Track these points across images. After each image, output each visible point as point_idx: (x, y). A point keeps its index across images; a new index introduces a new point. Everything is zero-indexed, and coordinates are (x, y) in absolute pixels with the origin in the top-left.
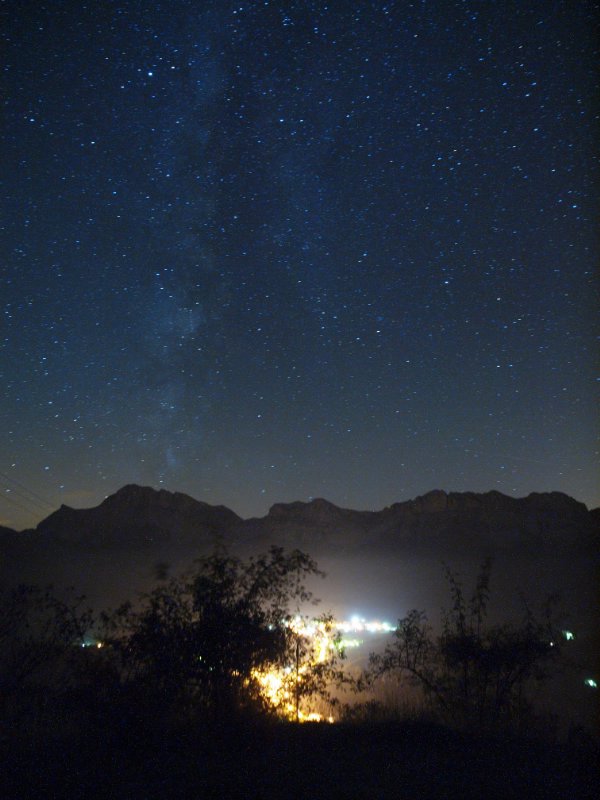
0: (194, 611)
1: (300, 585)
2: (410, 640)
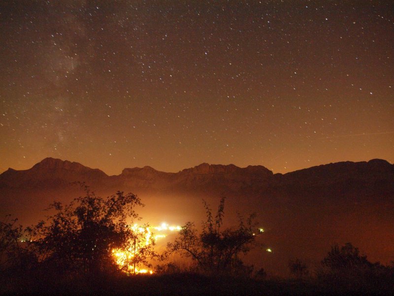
0: (78, 224)
1: (132, 210)
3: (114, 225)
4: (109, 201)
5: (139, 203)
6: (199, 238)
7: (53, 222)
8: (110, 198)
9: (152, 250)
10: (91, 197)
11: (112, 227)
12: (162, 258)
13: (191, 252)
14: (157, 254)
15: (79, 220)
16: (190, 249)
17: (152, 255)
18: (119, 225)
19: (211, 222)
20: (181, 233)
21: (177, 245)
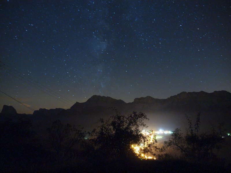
0: (113, 130)
1: (142, 122)
2: (176, 137)
3: (132, 131)
4: (129, 117)
5: (146, 118)
6: (184, 138)
7: (100, 129)
8: (129, 116)
9: (155, 146)
10: (118, 115)
11: (132, 132)
12: (162, 150)
13: (180, 147)
14: (158, 148)
15: (113, 128)
16: (179, 145)
17: (155, 149)
18: (135, 131)
19: (192, 128)
20: (172, 135)
21: (171, 142)
